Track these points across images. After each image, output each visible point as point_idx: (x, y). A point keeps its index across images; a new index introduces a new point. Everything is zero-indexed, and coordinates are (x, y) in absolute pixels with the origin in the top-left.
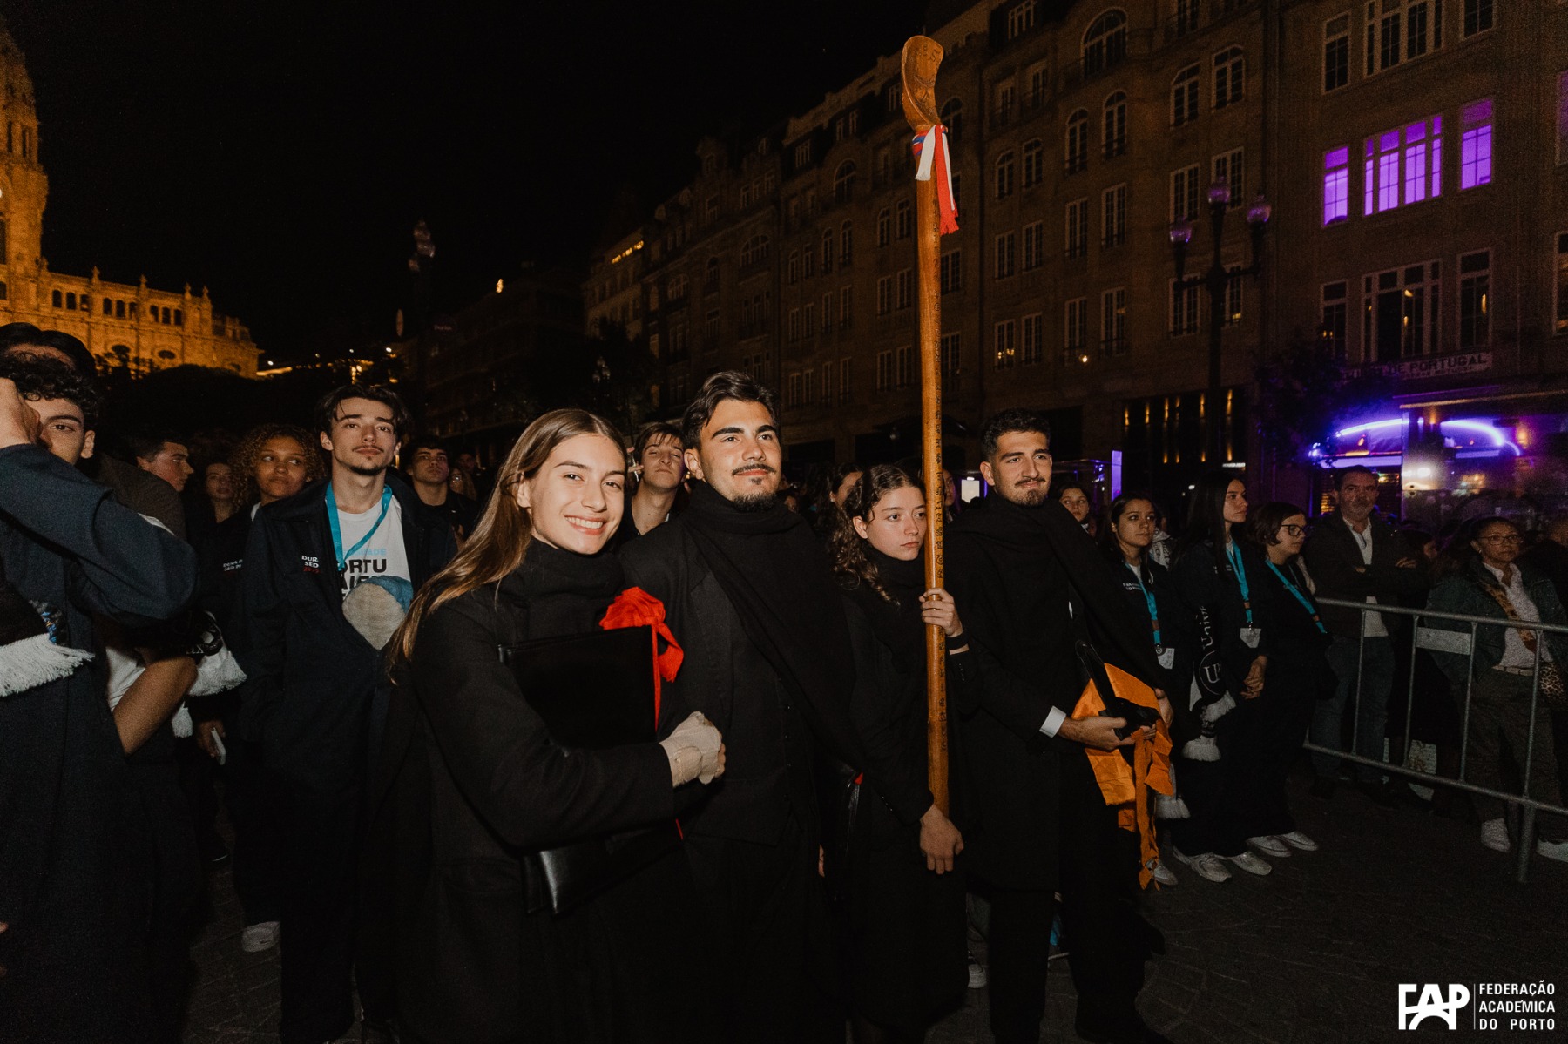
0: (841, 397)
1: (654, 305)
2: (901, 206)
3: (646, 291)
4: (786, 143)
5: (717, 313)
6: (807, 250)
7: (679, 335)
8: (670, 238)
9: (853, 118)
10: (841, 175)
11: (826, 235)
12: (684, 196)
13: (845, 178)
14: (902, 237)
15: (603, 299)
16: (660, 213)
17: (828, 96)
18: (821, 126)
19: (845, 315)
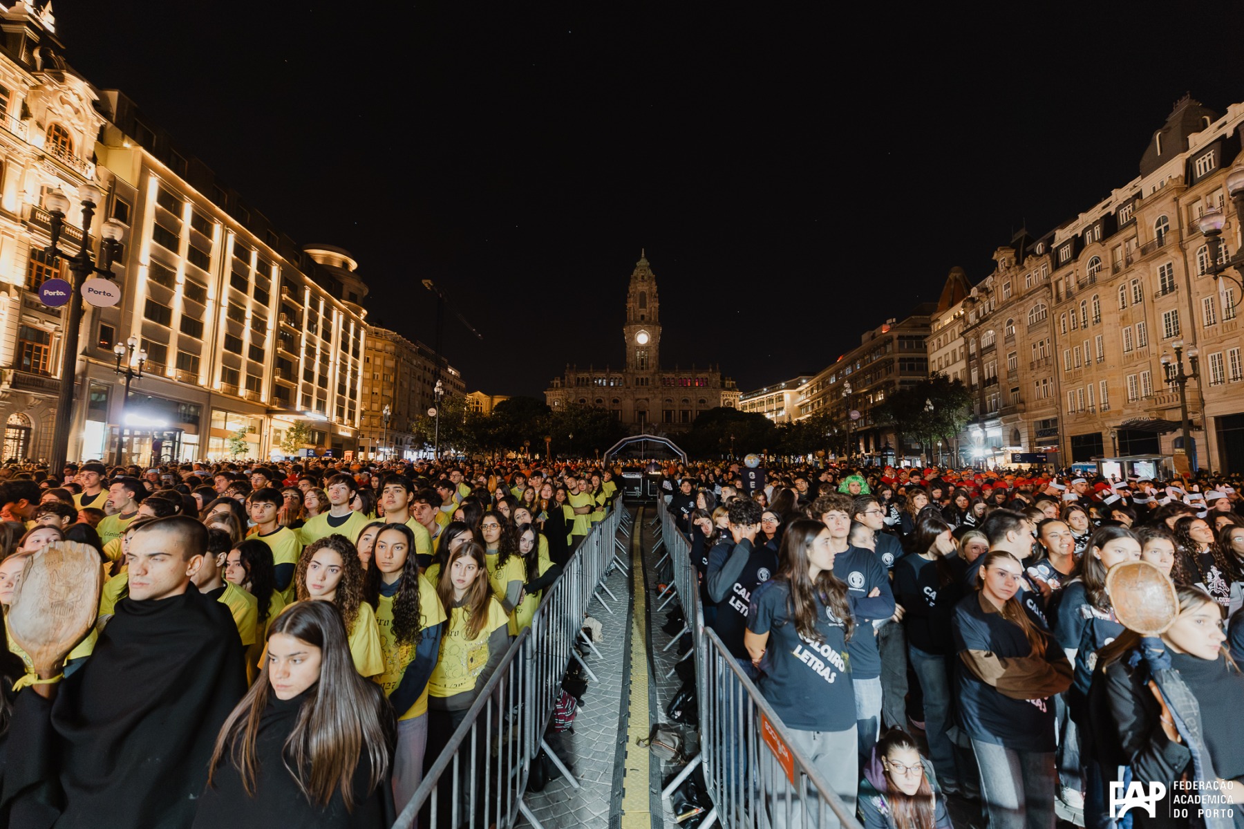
0: (1103, 406)
1: (973, 349)
2: (1134, 283)
3: (967, 343)
4: (1054, 246)
5: (1015, 353)
6: (1073, 312)
7: (991, 367)
8: (981, 309)
9: (1097, 229)
10: (1092, 265)
11: (1083, 304)
12: (989, 282)
13: (1095, 267)
14: (1137, 302)
15: (940, 347)
16: (974, 292)
17: (1080, 216)
18: (1077, 235)
19: (1100, 354)
